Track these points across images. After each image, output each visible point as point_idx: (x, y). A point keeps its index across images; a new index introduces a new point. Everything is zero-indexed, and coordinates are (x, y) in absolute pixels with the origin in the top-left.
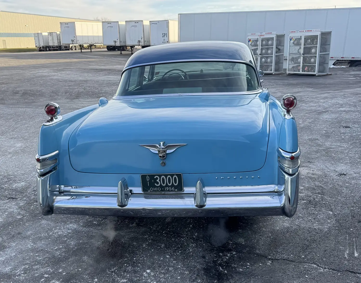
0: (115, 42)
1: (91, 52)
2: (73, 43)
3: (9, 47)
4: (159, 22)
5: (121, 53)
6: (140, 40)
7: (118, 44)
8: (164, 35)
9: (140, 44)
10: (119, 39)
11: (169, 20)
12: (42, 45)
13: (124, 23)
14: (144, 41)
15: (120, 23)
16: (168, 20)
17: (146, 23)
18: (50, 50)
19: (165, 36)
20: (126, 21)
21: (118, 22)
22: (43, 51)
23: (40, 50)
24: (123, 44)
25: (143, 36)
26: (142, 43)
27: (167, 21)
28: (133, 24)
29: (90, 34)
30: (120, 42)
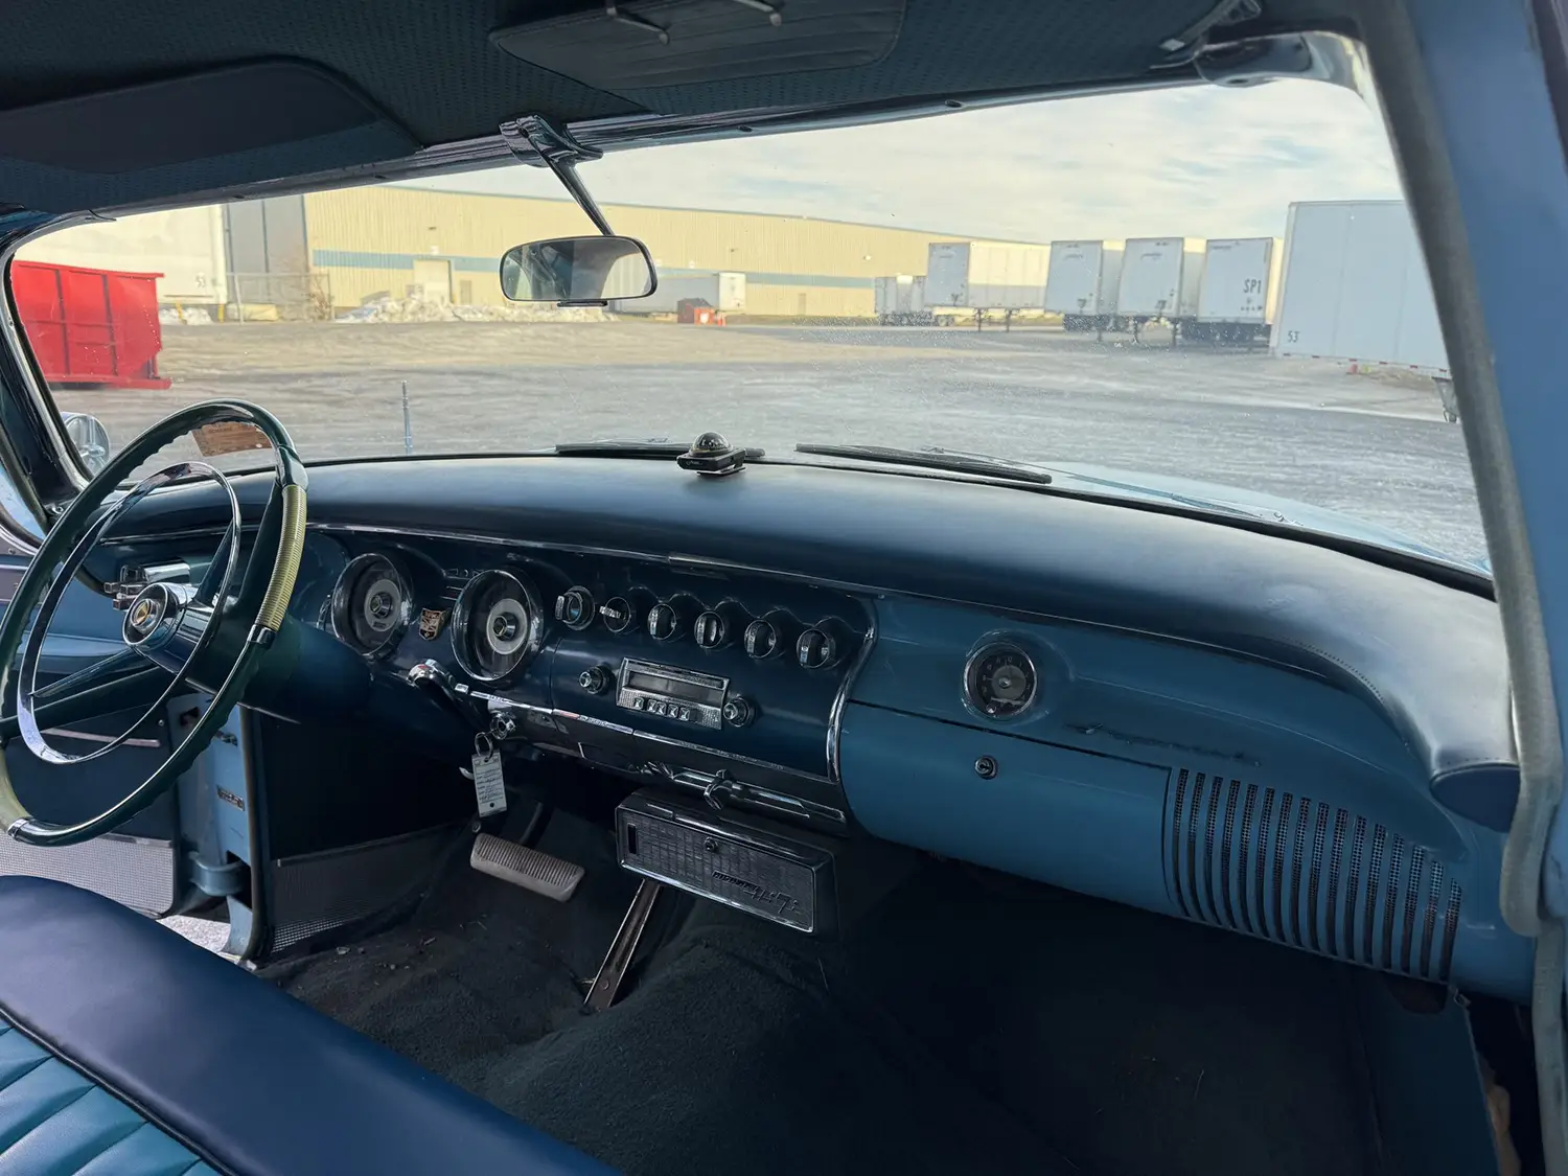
0: (1083, 302)
1: (1008, 331)
2: (957, 303)
3: (810, 311)
4: (1241, 242)
5: (1100, 338)
6: (1166, 297)
7: (1091, 310)
8: (1249, 284)
9: (1165, 311)
10: (1095, 295)
11: (1275, 239)
12: (891, 308)
13: (1120, 246)
14: (1180, 303)
15: (1107, 246)
16: (1272, 238)
17: (1195, 246)
18: (910, 324)
19: (1255, 289)
20: (1128, 241)
21: (1101, 242)
22: (893, 324)
23: (884, 324)
24: (1105, 310)
25: (1176, 288)
26: (1170, 307)
27: (1264, 242)
28: (1152, 248)
29: (1016, 281)
30: (1099, 302)
